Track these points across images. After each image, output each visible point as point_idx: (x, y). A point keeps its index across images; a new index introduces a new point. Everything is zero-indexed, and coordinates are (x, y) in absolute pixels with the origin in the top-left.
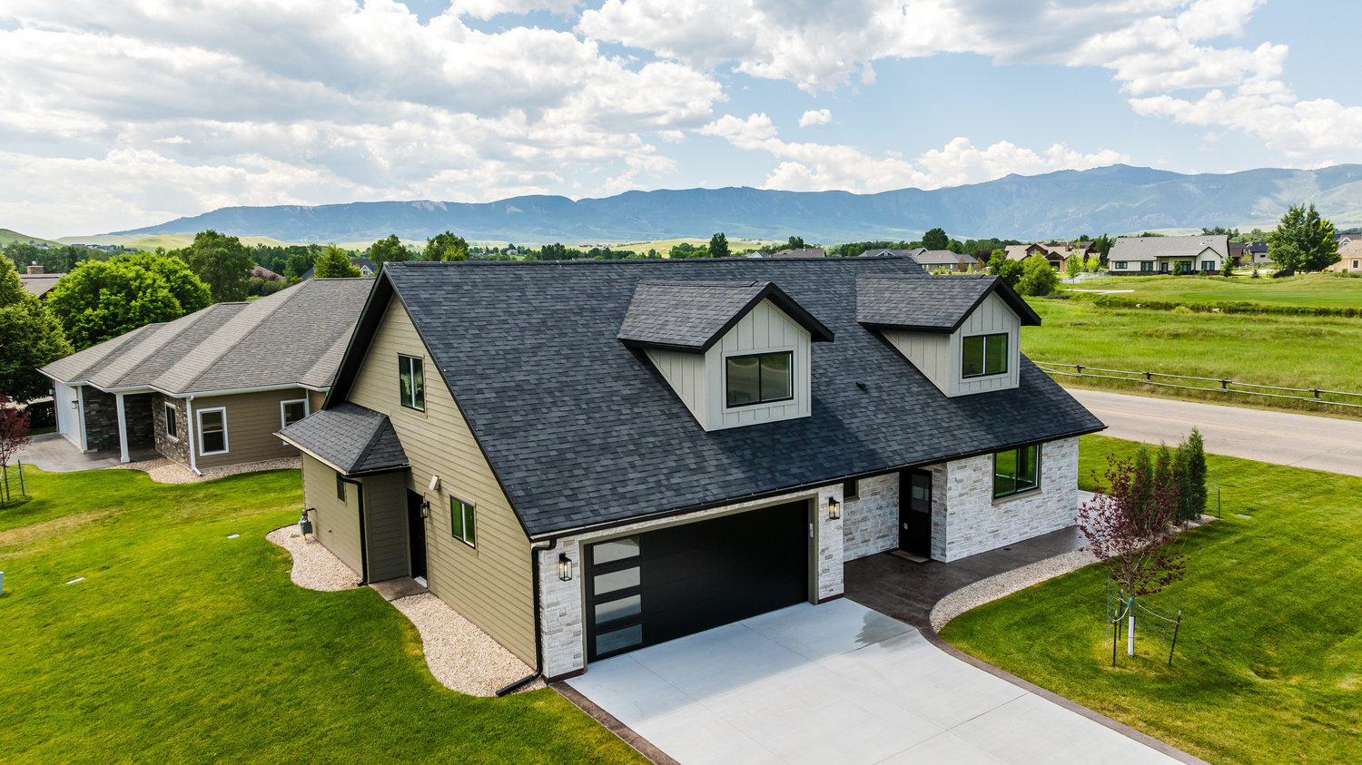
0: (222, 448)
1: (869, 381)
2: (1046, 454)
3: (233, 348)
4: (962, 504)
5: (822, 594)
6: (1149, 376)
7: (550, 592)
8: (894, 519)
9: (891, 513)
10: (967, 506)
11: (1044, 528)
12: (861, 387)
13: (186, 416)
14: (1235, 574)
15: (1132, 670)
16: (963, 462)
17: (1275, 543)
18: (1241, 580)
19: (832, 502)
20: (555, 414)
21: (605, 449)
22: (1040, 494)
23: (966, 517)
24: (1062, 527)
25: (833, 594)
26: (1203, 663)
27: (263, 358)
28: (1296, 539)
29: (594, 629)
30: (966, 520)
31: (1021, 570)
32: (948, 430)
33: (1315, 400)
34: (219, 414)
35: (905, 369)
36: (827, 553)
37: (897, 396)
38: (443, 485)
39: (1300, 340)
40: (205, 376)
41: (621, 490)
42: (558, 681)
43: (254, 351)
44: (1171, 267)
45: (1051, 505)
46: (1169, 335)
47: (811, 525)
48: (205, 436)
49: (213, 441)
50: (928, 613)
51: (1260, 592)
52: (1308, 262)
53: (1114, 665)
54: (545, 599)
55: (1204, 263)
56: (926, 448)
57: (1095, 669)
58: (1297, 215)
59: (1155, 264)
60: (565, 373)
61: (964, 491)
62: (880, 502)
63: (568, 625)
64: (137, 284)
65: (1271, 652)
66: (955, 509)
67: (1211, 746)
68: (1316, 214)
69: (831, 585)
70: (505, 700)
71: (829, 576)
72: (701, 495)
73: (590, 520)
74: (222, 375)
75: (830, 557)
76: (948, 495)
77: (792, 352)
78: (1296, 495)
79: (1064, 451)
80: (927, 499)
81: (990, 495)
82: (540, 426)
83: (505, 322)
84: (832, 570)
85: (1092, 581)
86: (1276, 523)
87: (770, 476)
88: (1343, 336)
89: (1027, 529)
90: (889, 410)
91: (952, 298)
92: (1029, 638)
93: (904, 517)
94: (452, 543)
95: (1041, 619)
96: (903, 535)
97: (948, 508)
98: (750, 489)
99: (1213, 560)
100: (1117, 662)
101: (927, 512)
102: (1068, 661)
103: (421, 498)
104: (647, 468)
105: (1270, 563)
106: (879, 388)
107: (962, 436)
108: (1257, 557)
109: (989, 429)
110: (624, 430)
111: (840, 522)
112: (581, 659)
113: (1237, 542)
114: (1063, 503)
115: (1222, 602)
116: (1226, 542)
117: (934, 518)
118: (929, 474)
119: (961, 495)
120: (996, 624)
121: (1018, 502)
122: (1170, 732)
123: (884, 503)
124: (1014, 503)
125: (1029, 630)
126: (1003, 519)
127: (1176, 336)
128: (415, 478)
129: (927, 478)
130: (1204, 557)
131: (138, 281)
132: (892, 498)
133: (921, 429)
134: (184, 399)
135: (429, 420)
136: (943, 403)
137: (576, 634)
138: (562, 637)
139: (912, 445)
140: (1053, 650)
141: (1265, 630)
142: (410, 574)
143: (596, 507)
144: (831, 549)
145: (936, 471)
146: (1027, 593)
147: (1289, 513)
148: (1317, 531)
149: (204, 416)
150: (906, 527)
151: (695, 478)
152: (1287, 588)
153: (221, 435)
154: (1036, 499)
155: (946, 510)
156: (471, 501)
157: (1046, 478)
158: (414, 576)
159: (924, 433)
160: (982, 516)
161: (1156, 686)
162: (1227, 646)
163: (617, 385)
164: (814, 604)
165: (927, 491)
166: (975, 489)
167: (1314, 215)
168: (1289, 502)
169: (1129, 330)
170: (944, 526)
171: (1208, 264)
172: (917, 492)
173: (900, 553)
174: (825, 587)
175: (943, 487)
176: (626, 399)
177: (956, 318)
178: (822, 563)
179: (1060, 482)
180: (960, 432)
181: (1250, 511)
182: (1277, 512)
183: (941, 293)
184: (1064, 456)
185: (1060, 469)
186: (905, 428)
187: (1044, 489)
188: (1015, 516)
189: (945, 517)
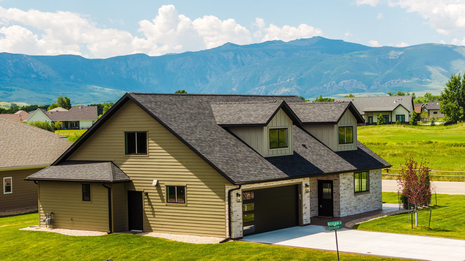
1: (306, 144)
2: (371, 176)
4: (345, 193)
5: (304, 223)
7: (234, 206)
8: (316, 203)
10: (346, 195)
11: (372, 209)
12: (304, 146)
16: (345, 175)
17: (457, 208)
18: (447, 215)
19: (307, 186)
21: (238, 160)
22: (370, 193)
23: (346, 199)
24: (377, 209)
25: (307, 223)
32: (338, 163)
35: (316, 141)
37: (317, 150)
38: (160, 182)
41: (250, 173)
44: (375, 120)
45: (374, 199)
47: (300, 195)
53: (412, 228)
54: (233, 209)
55: (398, 117)
56: (333, 168)
57: (407, 229)
58: (456, 82)
60: (210, 136)
61: (346, 188)
63: (239, 219)
66: (343, 195)
69: (307, 219)
75: (306, 208)
76: (340, 189)
77: (287, 128)
79: (377, 176)
80: (330, 193)
81: (353, 191)
82: (215, 152)
84: (307, 213)
89: (366, 208)
90: (317, 155)
92: (382, 227)
93: (320, 203)
94: (166, 205)
96: (320, 209)
97: (341, 194)
101: (331, 198)
102: (398, 229)
105: (456, 212)
106: (310, 147)
107: (344, 165)
108: (451, 211)
109: (352, 164)
110: (240, 155)
111: (309, 194)
112: (241, 234)
113: (444, 209)
114: (377, 199)
116: (440, 209)
117: (334, 200)
118: (331, 182)
119: (344, 190)
121: (362, 196)
126: (358, 202)
128: (135, 184)
129: (331, 184)
133: (330, 162)
136: (333, 154)
137: (241, 224)
138: (238, 224)
139: (329, 167)
140: (392, 228)
142: (128, 229)
144: (306, 205)
145: (335, 180)
150: (321, 206)
154: (368, 195)
156: (184, 184)
157: (371, 187)
160: (351, 200)
164: (301, 226)
165: (331, 189)
166: (348, 188)
170: (339, 202)
171: (400, 117)
173: (321, 217)
174: (305, 220)
175: (338, 186)
177: (337, 118)
178: (304, 210)
179: (376, 189)
180: (343, 163)
181: (447, 204)
183: (327, 109)
184: (377, 178)
185: (375, 184)
186: (325, 161)
187: (371, 191)
188: (362, 201)
189: (339, 198)
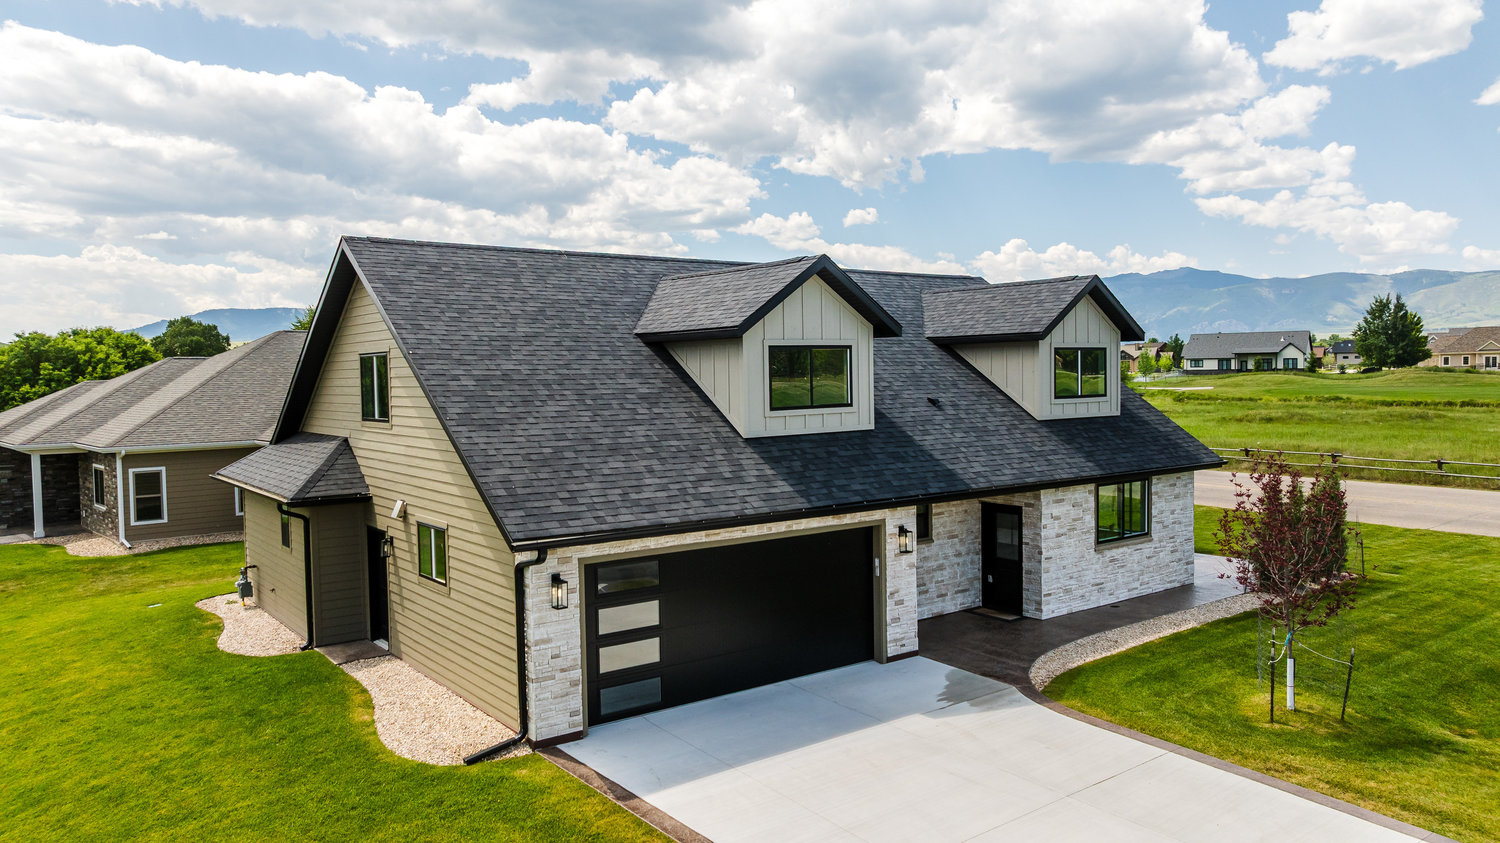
0: (160, 516)
1: (943, 398)
2: (1156, 493)
3: (180, 400)
4: (1060, 547)
5: (892, 651)
6: (1247, 452)
7: (538, 625)
8: (974, 569)
9: (972, 562)
10: (1066, 551)
11: (1157, 586)
12: (934, 402)
13: (115, 477)
14: (1398, 628)
15: (1297, 725)
16: (1060, 493)
17: (1436, 598)
18: (1406, 633)
19: (903, 531)
20: (551, 409)
21: (614, 450)
22: (1151, 541)
23: (1064, 563)
24: (1177, 585)
25: (905, 650)
26: (1384, 720)
27: (216, 413)
28: (1460, 594)
29: (597, 683)
30: (1064, 567)
31: (1136, 625)
32: (1040, 454)
33: (1438, 472)
34: (157, 475)
35: (986, 389)
36: (897, 597)
37: (978, 415)
38: (410, 510)
39: (1406, 423)
40: (142, 429)
41: (634, 496)
42: (549, 746)
43: (205, 404)
44: (1251, 365)
45: (1165, 556)
46: (1262, 419)
47: (877, 561)
48: (138, 501)
49: (148, 508)
50: (1026, 670)
51: (1434, 646)
52: (1397, 356)
53: (1272, 721)
54: (532, 634)
55: (1286, 360)
56: (1015, 471)
57: (1247, 727)
58: (1382, 306)
59: (1233, 361)
60: (567, 366)
61: (1064, 531)
62: (958, 547)
63: (563, 670)
64: (86, 358)
65: (1461, 711)
66: (1051, 553)
67: (1422, 810)
68: (1403, 305)
69: (903, 639)
70: (475, 769)
71: (900, 625)
72: (737, 507)
73: (593, 528)
74: (163, 429)
75: (900, 602)
76: (1042, 534)
77: (850, 347)
78: (1445, 555)
79: (1177, 491)
80: (1016, 542)
81: (1092, 538)
82: (531, 420)
83: (493, 307)
84: (904, 619)
85: (1225, 636)
86: (1430, 579)
87: (825, 491)
88: (1452, 419)
89: (1137, 584)
90: (968, 430)
91: (1040, 302)
92: (1157, 694)
93: (987, 567)
94: (419, 584)
95: (1170, 674)
96: (987, 590)
97: (1043, 550)
98: (801, 504)
99: (1368, 614)
100: (1275, 718)
101: (1017, 558)
102: (1213, 718)
103: (382, 534)
104: (669, 474)
105: (1437, 617)
106: (955, 406)
107: (1058, 462)
108: (1418, 611)
109: (1089, 456)
110: (640, 430)
111: (913, 558)
112: (579, 718)
113: (1390, 597)
114: (1178, 555)
115: (1389, 656)
116: (1378, 597)
117: (1026, 565)
118: (1018, 511)
119: (1058, 536)
120: (1114, 680)
121: (1125, 549)
122: (1363, 794)
123: (963, 549)
124: (1121, 550)
125: (1157, 687)
126: (1109, 569)
127: (1270, 420)
128: (377, 510)
129: (1016, 517)
130: (1358, 612)
131: (88, 355)
132: (974, 543)
133: (1008, 451)
134: (113, 455)
135: (395, 430)
136: (1033, 426)
137: (574, 684)
138: (556, 686)
139: (999, 468)
140: (1191, 707)
141: (1447, 687)
142: (369, 636)
143: (601, 514)
144: (902, 592)
145: (1028, 505)
146: (1145, 648)
147: (1443, 571)
148: (1482, 587)
149: (137, 476)
150: (990, 579)
151: (731, 488)
152: (1464, 642)
153: (159, 499)
154: (1147, 548)
155: (1040, 553)
156: (440, 522)
157: (1158, 522)
158: (373, 639)
159: (1012, 456)
160: (1083, 564)
161: (1328, 744)
162: (1406, 702)
163: (634, 383)
164: (881, 662)
165: (1016, 533)
166: (1074, 529)
167: (1400, 306)
168: (1442, 561)
169: (1217, 415)
170: (1038, 572)
171: (1290, 362)
172: (1004, 537)
173: (985, 611)
174: (896, 640)
175: (1036, 526)
176: (643, 398)
177: (1046, 322)
178: (891, 610)
179: (1173, 529)
180: (1056, 457)
181: (1396, 569)
182: (1428, 571)
183: (1025, 299)
184: (1177, 497)
185: (1173, 512)
186: (989, 449)
187: (1155, 536)
188: (1122, 566)
189: (1040, 562)
